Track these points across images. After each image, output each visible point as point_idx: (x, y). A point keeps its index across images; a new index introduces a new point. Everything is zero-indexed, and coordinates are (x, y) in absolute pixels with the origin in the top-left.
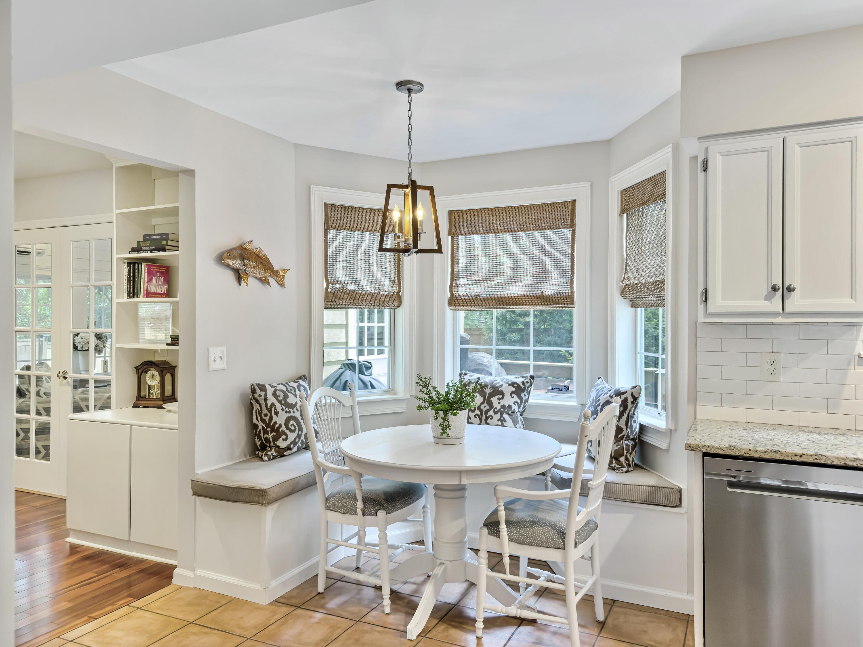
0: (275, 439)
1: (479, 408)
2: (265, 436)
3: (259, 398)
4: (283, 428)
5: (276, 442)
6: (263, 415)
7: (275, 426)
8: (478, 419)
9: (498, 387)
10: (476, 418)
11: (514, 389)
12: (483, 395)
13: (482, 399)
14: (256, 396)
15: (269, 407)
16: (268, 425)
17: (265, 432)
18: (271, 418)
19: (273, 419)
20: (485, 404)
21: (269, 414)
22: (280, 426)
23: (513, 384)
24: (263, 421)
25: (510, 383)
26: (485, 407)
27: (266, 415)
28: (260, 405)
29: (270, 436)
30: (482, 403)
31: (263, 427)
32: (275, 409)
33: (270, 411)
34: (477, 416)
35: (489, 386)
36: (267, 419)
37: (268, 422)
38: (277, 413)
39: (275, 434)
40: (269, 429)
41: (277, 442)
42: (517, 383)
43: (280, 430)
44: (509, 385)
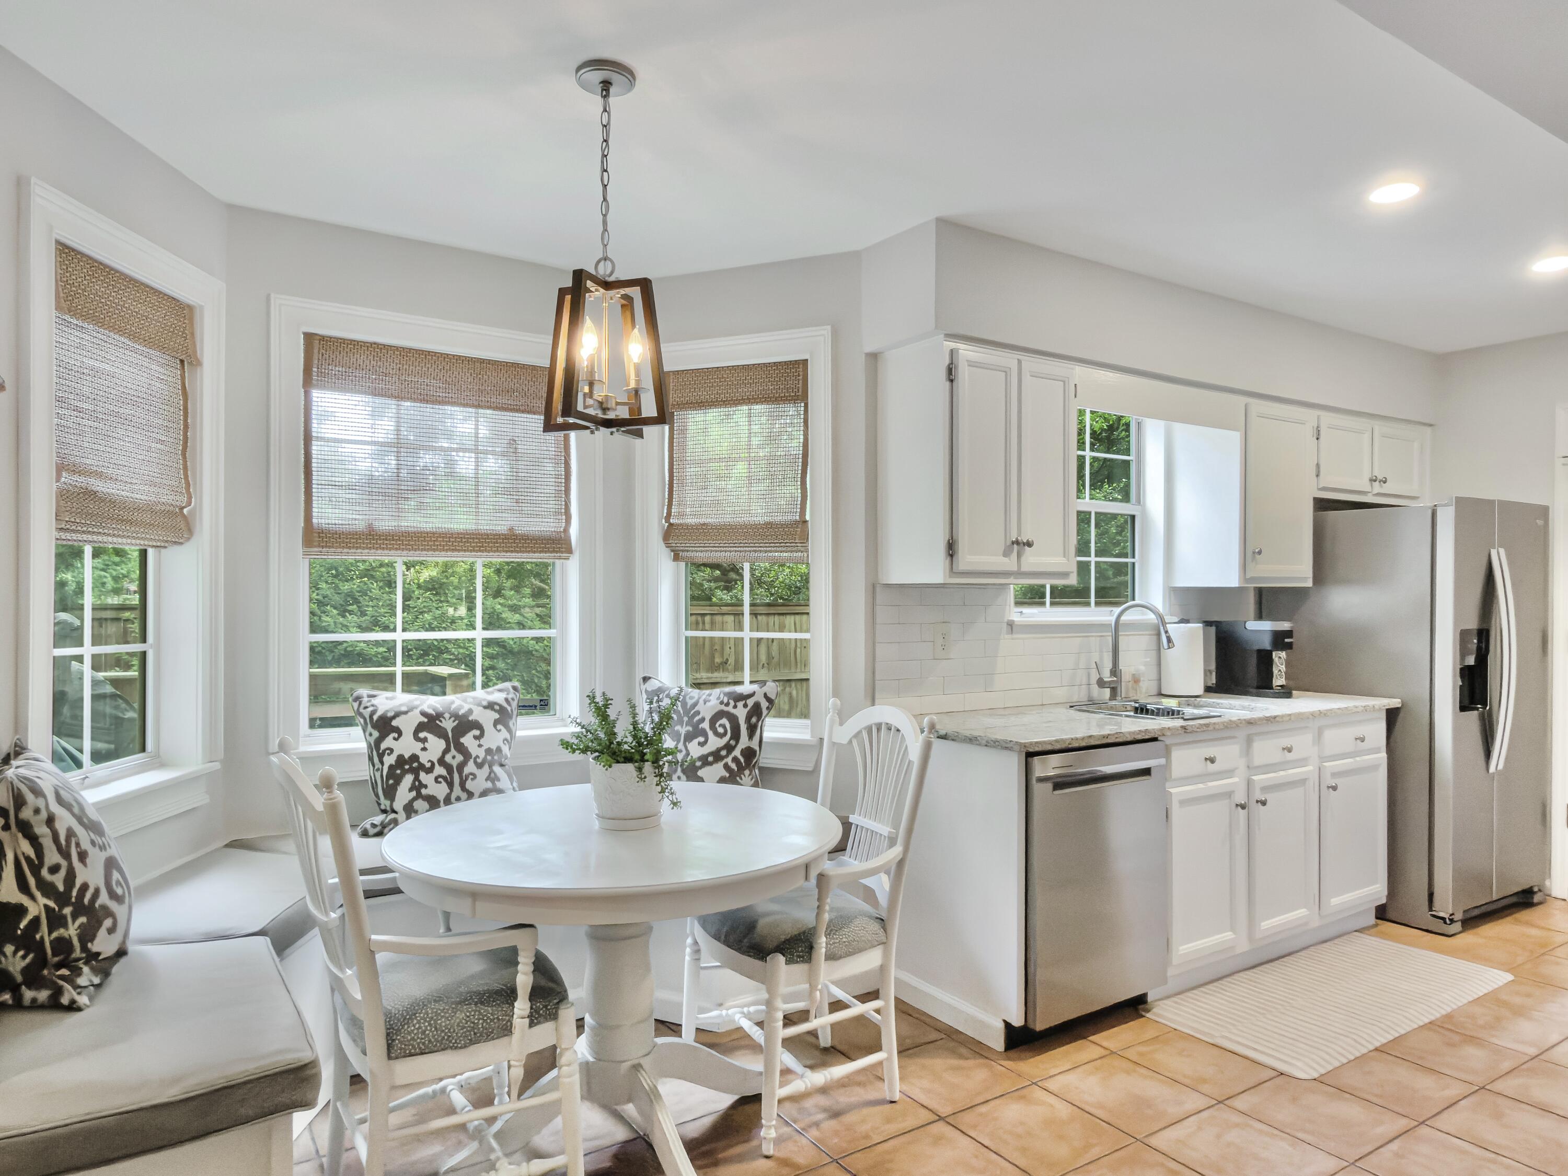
0: (87, 935)
1: (442, 761)
2: (55, 935)
3: (34, 820)
4: (104, 899)
5: (89, 945)
6: (44, 872)
7: (84, 896)
8: (444, 785)
9: (465, 716)
10: (440, 782)
11: (497, 716)
12: (441, 733)
13: (442, 744)
14: (26, 814)
15: (63, 842)
16: (62, 899)
17: (55, 920)
18: (71, 877)
19: (75, 877)
20: (453, 751)
21: (64, 863)
22: (97, 892)
23: (490, 706)
24: (47, 889)
25: (485, 703)
26: (454, 757)
27: (54, 869)
28: (34, 840)
29: (72, 931)
30: (446, 751)
31: (46, 906)
32: (78, 845)
33: (66, 855)
34: (440, 780)
35: (447, 715)
36: (58, 880)
37: (61, 888)
38: (83, 856)
39: (83, 920)
40: (67, 911)
41: (93, 945)
42: (496, 703)
43: (97, 905)
44: (485, 707)
